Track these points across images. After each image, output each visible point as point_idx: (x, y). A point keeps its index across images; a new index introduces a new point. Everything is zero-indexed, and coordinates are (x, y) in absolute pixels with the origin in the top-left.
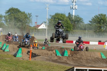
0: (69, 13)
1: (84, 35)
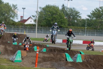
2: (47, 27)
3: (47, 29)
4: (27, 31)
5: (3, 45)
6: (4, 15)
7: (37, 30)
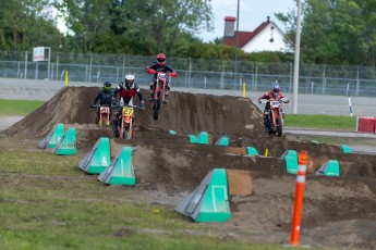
2: (345, 67)
3: (341, 75)
4: (255, 85)
5: (147, 144)
6: (150, 11)
7: (300, 80)
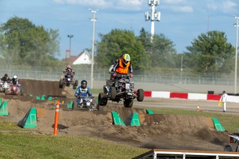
0: (143, 30)
1: (175, 79)
